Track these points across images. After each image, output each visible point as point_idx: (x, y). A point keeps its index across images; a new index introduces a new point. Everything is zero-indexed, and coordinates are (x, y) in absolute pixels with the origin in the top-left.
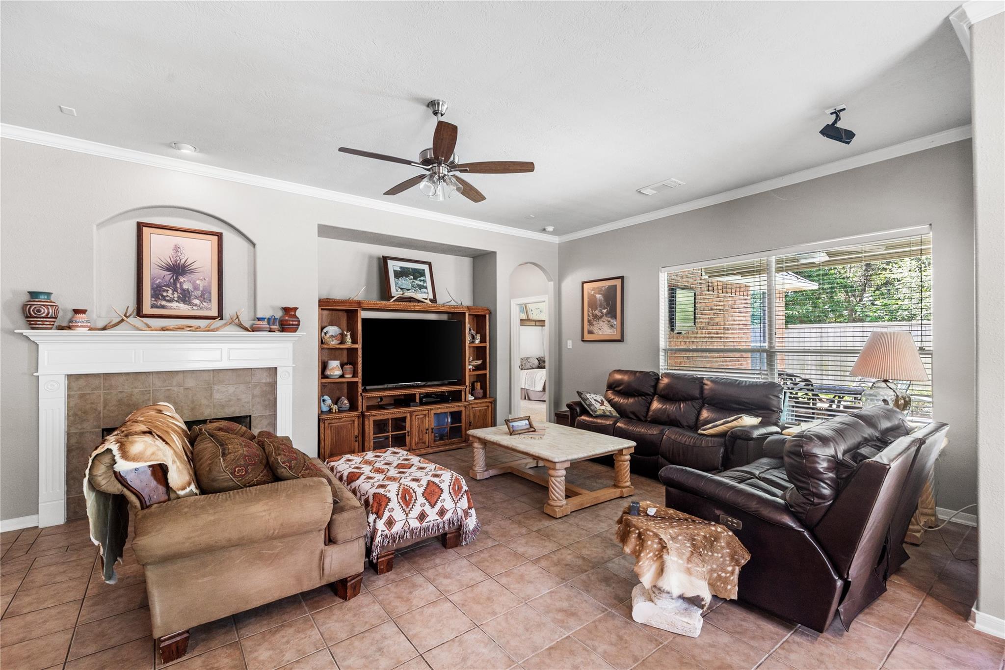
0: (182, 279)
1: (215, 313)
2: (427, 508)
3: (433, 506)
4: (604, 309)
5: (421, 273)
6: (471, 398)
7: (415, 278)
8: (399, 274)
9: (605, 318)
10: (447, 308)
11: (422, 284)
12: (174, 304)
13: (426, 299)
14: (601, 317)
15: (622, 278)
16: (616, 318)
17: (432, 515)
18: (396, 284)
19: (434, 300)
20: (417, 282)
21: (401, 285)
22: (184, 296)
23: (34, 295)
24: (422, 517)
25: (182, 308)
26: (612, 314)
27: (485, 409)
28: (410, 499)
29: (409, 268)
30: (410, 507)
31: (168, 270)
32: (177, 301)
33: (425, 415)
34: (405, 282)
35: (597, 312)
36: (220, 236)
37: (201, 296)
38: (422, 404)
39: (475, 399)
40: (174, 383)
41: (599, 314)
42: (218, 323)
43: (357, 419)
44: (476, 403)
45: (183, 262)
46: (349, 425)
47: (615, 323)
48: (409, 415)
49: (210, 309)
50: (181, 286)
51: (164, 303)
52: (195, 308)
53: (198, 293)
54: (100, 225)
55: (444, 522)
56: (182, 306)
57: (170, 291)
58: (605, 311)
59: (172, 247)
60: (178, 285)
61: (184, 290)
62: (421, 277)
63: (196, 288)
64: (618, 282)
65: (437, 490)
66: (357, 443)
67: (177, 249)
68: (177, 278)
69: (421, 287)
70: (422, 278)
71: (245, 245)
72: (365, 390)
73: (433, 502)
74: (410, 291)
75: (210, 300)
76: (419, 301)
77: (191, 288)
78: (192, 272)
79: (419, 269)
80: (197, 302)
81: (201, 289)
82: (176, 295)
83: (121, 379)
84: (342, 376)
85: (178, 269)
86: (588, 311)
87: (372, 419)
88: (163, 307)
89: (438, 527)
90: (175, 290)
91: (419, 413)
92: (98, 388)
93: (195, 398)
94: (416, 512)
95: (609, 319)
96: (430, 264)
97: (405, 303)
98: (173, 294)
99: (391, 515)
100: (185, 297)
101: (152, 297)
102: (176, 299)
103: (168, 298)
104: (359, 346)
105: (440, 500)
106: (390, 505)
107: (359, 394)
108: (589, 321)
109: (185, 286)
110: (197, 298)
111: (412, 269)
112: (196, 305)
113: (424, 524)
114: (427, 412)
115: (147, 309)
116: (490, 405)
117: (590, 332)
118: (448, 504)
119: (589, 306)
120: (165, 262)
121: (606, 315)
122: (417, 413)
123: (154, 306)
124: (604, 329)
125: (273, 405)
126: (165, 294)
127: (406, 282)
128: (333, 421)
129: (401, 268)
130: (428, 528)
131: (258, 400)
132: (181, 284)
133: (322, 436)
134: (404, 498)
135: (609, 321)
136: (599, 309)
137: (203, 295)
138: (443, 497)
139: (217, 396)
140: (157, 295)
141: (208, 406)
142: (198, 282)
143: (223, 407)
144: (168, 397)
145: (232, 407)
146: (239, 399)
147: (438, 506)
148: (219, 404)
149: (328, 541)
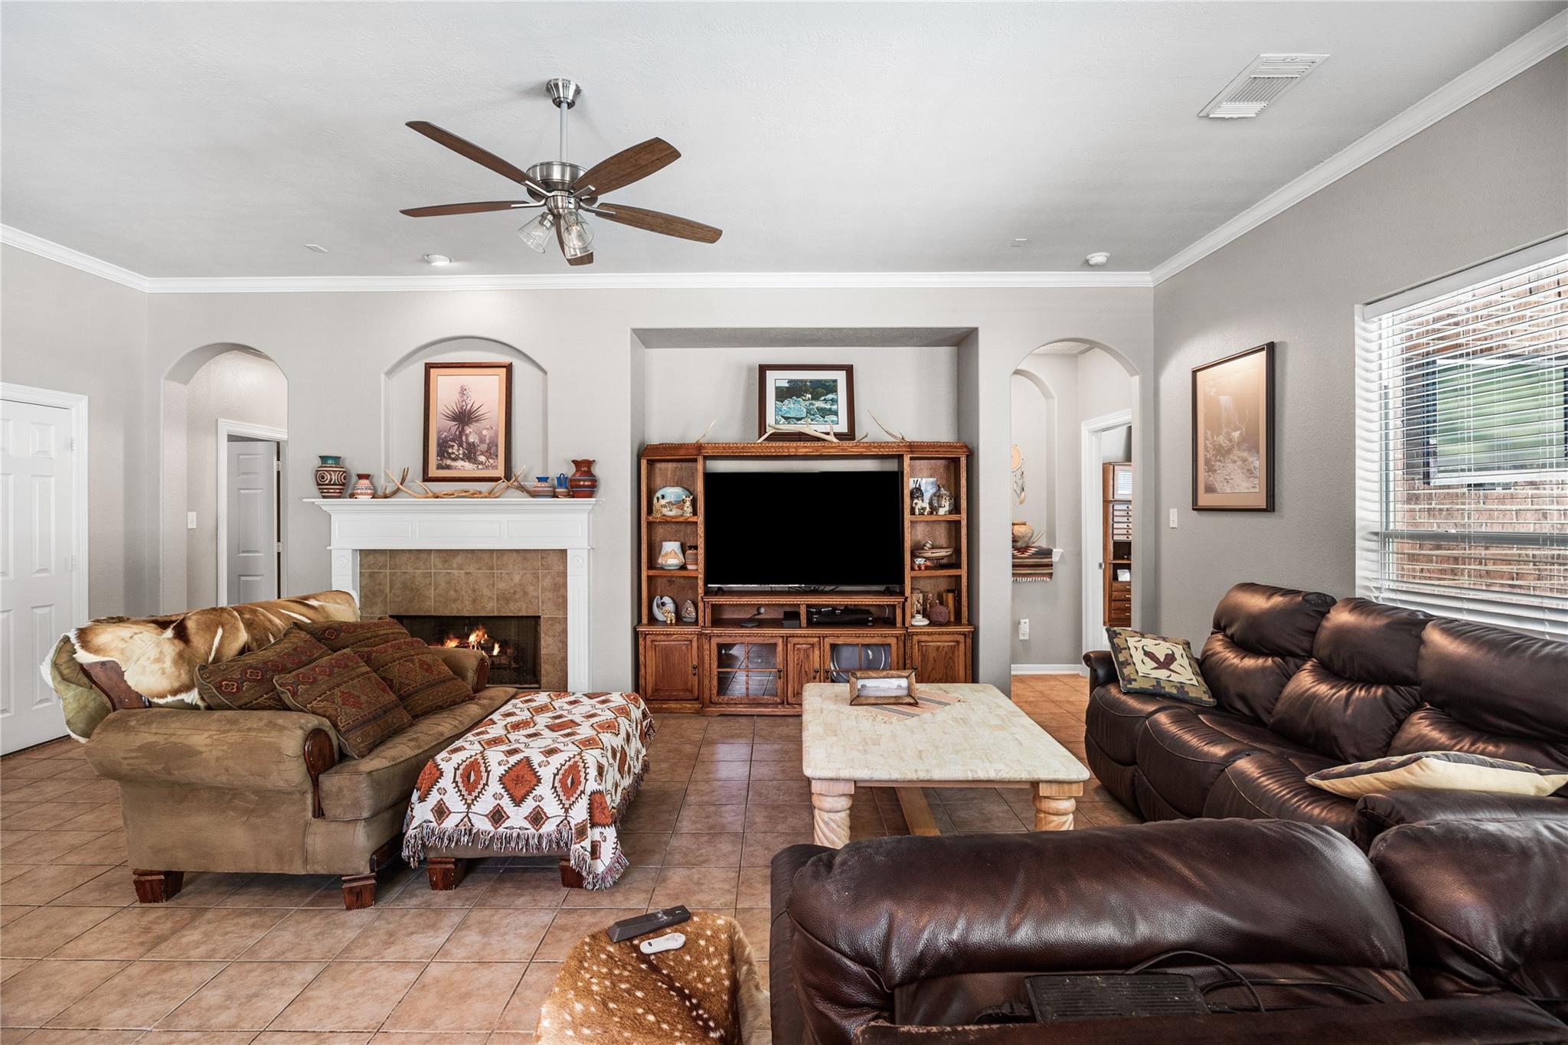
0: (468, 430)
1: (500, 472)
2: (506, 803)
3: (518, 802)
4: (1235, 429)
5: (830, 387)
6: (920, 621)
7: (815, 398)
8: (782, 394)
10: (863, 447)
11: (828, 406)
12: (459, 463)
13: (828, 434)
14: (1230, 451)
15: (1271, 348)
16: (1258, 451)
17: (517, 818)
18: (778, 410)
19: (850, 435)
20: (819, 404)
21: (787, 412)
22: (470, 452)
23: (324, 459)
24: (497, 816)
25: (465, 468)
26: (1251, 441)
27: (951, 646)
28: (477, 782)
29: (806, 381)
30: (475, 794)
31: (454, 419)
32: (462, 459)
33: (813, 645)
34: (795, 406)
35: (1221, 439)
36: (509, 368)
37: (487, 451)
38: (811, 624)
39: (932, 624)
40: (455, 566)
41: (1225, 443)
42: (502, 484)
43: (695, 639)
44: (931, 634)
45: (469, 407)
46: (684, 647)
48: (780, 641)
49: (495, 467)
50: (467, 439)
51: (449, 462)
52: (480, 467)
53: (484, 447)
54: (390, 373)
55: (540, 837)
56: (467, 465)
57: (456, 447)
58: (1236, 435)
59: (459, 390)
60: (464, 438)
61: (469, 444)
62: (827, 394)
63: (482, 440)
65: (529, 777)
66: (696, 677)
67: (463, 391)
68: (463, 430)
69: (824, 413)
70: (830, 396)
71: (540, 373)
72: (708, 592)
73: (519, 794)
74: (802, 422)
75: (497, 456)
76: (819, 439)
77: (477, 441)
78: (478, 420)
79: (826, 381)
80: (482, 458)
81: (488, 441)
82: (461, 452)
83: (405, 557)
84: (683, 567)
85: (464, 417)
86: (1206, 438)
87: (715, 641)
88: (448, 467)
89: (527, 840)
90: (460, 445)
91: (801, 640)
92: (384, 566)
93: (476, 587)
94: (485, 804)
95: (1245, 454)
96: (849, 370)
97: (781, 444)
98: (458, 450)
99: (442, 799)
100: (470, 455)
101: (438, 456)
102: (461, 456)
103: (453, 456)
104: (700, 519)
105: (532, 795)
106: (442, 783)
107: (699, 598)
108: (1207, 462)
109: (471, 440)
110: (482, 454)
111: (811, 381)
112: (482, 463)
113: (501, 830)
114: (816, 639)
115: (433, 472)
116: (961, 638)
117: (1209, 488)
118: (552, 807)
119: (1208, 425)
120: (451, 409)
121: (1239, 444)
122: (796, 640)
123: (440, 467)
124: (1235, 480)
125: (562, 604)
126: (450, 451)
127: (797, 406)
128: (659, 638)
129: (790, 381)
130: (509, 839)
131: (549, 595)
132: (467, 436)
133: (642, 658)
134: (466, 777)
135: (1244, 461)
137: (489, 449)
138: (538, 791)
139: (501, 585)
140: (443, 452)
141: (490, 598)
142: (484, 432)
143: (507, 601)
144: (449, 583)
145: (516, 601)
146: (525, 593)
147: (529, 805)
148: (504, 598)
149: (319, 813)
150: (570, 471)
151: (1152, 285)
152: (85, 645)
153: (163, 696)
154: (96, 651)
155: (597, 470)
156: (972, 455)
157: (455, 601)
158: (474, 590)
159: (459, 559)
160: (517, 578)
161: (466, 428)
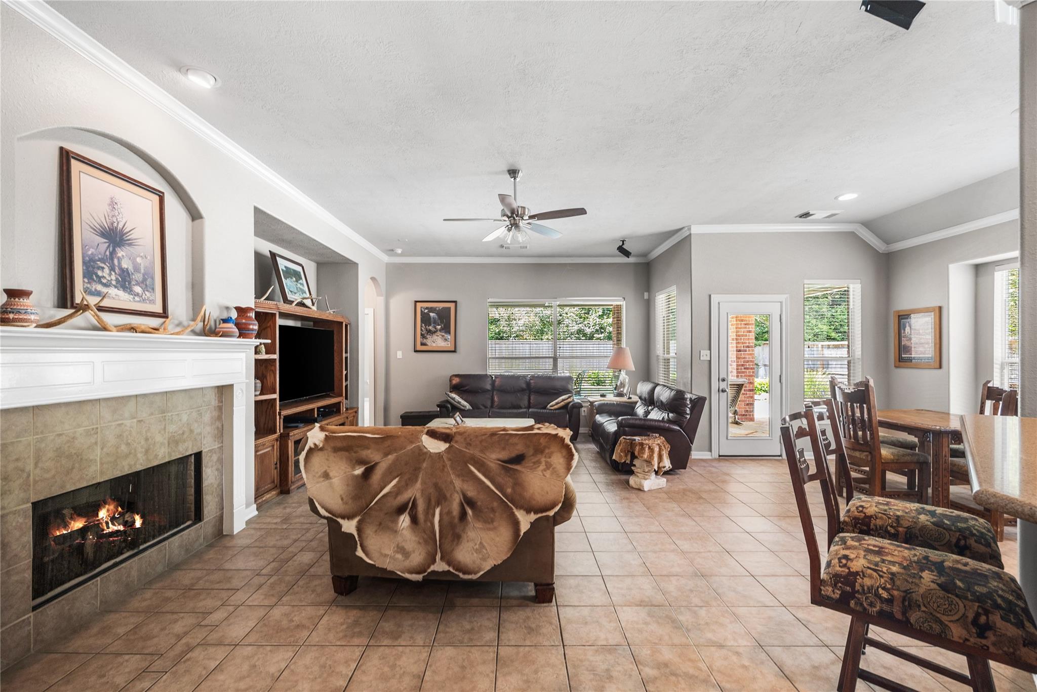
0: (120, 253)
1: (158, 309)
4: (439, 325)
5: (300, 276)
7: (296, 281)
8: (286, 275)
9: (439, 333)
11: (302, 288)
13: (313, 305)
14: (435, 332)
15: (455, 302)
16: (450, 333)
20: (299, 285)
22: (124, 280)
26: (446, 329)
29: (288, 268)
31: (103, 235)
32: (116, 287)
35: (430, 328)
36: (161, 196)
37: (142, 282)
40: (127, 415)
41: (433, 329)
43: (276, 443)
45: (120, 226)
46: (271, 451)
47: (449, 337)
49: (152, 302)
50: (119, 263)
51: (99, 287)
52: (137, 299)
53: (138, 277)
54: (19, 139)
56: (121, 293)
57: (107, 270)
58: (439, 327)
59: (108, 201)
60: (116, 262)
61: (123, 270)
62: (299, 280)
63: (137, 269)
64: (452, 306)
66: (277, 470)
67: (113, 204)
68: (114, 250)
69: (302, 291)
70: (301, 282)
72: (281, 408)
74: (297, 295)
75: (153, 289)
77: (131, 269)
78: (131, 244)
79: (297, 271)
80: (138, 289)
81: (142, 271)
82: (113, 277)
83: (59, 413)
85: (115, 237)
86: (421, 326)
87: (293, 440)
88: (99, 294)
90: (112, 269)
92: (26, 432)
93: (149, 434)
96: (302, 266)
98: (110, 275)
100: (125, 281)
101: (84, 277)
102: (114, 283)
103: (104, 281)
104: (278, 358)
107: (277, 413)
108: (422, 335)
109: (124, 265)
110: (138, 284)
111: (293, 270)
112: (137, 295)
115: (80, 297)
117: (422, 344)
119: (422, 321)
120: (99, 221)
121: (440, 330)
123: (88, 292)
124: (438, 341)
125: (217, 435)
126: (100, 273)
127: (292, 284)
128: (259, 449)
129: (284, 267)
131: (208, 429)
132: (119, 259)
136: (432, 325)
137: (144, 280)
139: (172, 428)
140: (90, 274)
141: (162, 444)
142: (139, 260)
143: (177, 443)
144: (120, 436)
145: (184, 441)
146: (191, 431)
148: (174, 441)
151: (386, 262)
157: (127, 456)
158: (147, 439)
159: (132, 404)
160: (185, 418)
161: (118, 250)
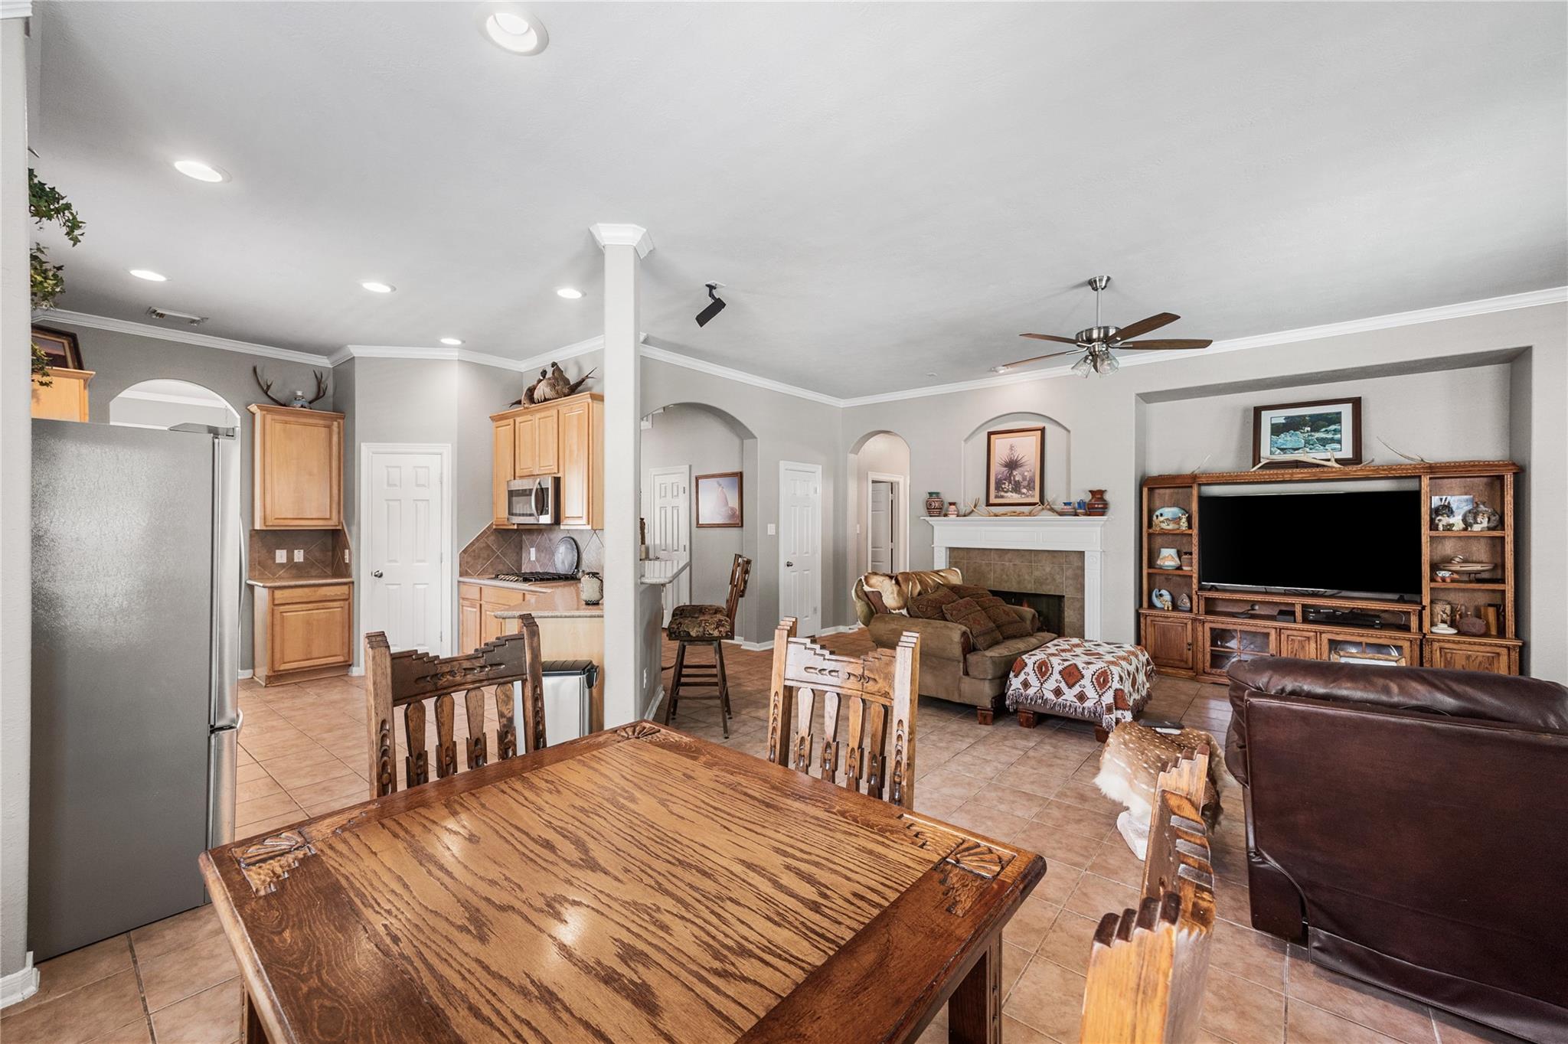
0: (1015, 473)
1: (1036, 499)
2: (1063, 686)
3: (1070, 686)
5: (1336, 419)
6: (1443, 629)
7: (1315, 429)
8: (1277, 430)
10: (1369, 471)
11: (1330, 436)
12: (1009, 494)
13: (1329, 460)
17: (1070, 695)
18: (1272, 443)
19: (1357, 458)
20: (1318, 435)
21: (1283, 444)
23: (931, 494)
24: (1058, 692)
25: (1013, 497)
27: (1488, 657)
28: (1046, 672)
29: (1304, 416)
30: (1045, 678)
31: (1006, 466)
32: (1011, 492)
33: (1308, 638)
36: (1043, 430)
37: (1028, 486)
38: (1305, 620)
39: (1460, 633)
40: (1006, 559)
42: (1038, 508)
43: (1190, 622)
44: (1459, 642)
45: (1015, 458)
46: (1180, 628)
48: (1273, 632)
49: (1033, 496)
50: (1014, 478)
51: (1003, 494)
52: (1023, 496)
53: (1025, 483)
54: (966, 440)
55: (1084, 708)
56: (1014, 495)
57: (1007, 484)
59: (1009, 447)
60: (1012, 478)
61: (1015, 482)
62: (1329, 426)
63: (1024, 479)
65: (1076, 673)
66: (1190, 652)
67: (1012, 448)
68: (1012, 472)
69: (1324, 442)
70: (1333, 427)
71: (1065, 432)
72: (1201, 588)
73: (1071, 682)
74: (1300, 451)
75: (1034, 489)
76: (1318, 466)
77: (1021, 480)
78: (1021, 466)
79: (1327, 414)
80: (1024, 491)
81: (1028, 480)
83: (975, 553)
84: (1179, 568)
85: (1012, 465)
87: (1207, 626)
88: (1002, 497)
89: (1076, 709)
90: (1010, 482)
91: (1295, 633)
92: (963, 558)
93: (1020, 574)
94: (1051, 684)
96: (1356, 403)
97: (1275, 472)
98: (1009, 486)
99: (1026, 678)
100: (1017, 488)
101: (995, 490)
102: (1010, 490)
103: (1005, 490)
104: (1195, 532)
105: (1079, 684)
106: (1026, 670)
107: (1194, 592)
109: (1017, 479)
110: (1025, 488)
111: (1311, 416)
112: (1024, 494)
113: (1060, 700)
114: (1312, 634)
115: (993, 500)
116: (1504, 651)
118: (1090, 692)
120: (1005, 460)
122: (1289, 632)
123: (996, 497)
125: (1081, 589)
126: (1003, 486)
127: (1294, 438)
128: (1157, 619)
129: (1286, 418)
130: (1065, 706)
131: (1071, 582)
132: (1014, 476)
133: (1143, 633)
134: (1040, 668)
137: (1029, 484)
138: (1082, 682)
139: (1037, 573)
140: (998, 488)
141: (1030, 582)
142: (1026, 474)
143: (1041, 584)
144: (1003, 570)
145: (1048, 584)
146: (1054, 580)
147: (1077, 689)
148: (1038, 581)
149: (966, 673)
150: (1088, 498)
152: (867, 583)
153: (895, 610)
154: (871, 586)
155: (1107, 497)
156: (1521, 474)
157: (1006, 582)
158: (1019, 576)
159: (1009, 556)
160: (1048, 569)
161: (1014, 471)
